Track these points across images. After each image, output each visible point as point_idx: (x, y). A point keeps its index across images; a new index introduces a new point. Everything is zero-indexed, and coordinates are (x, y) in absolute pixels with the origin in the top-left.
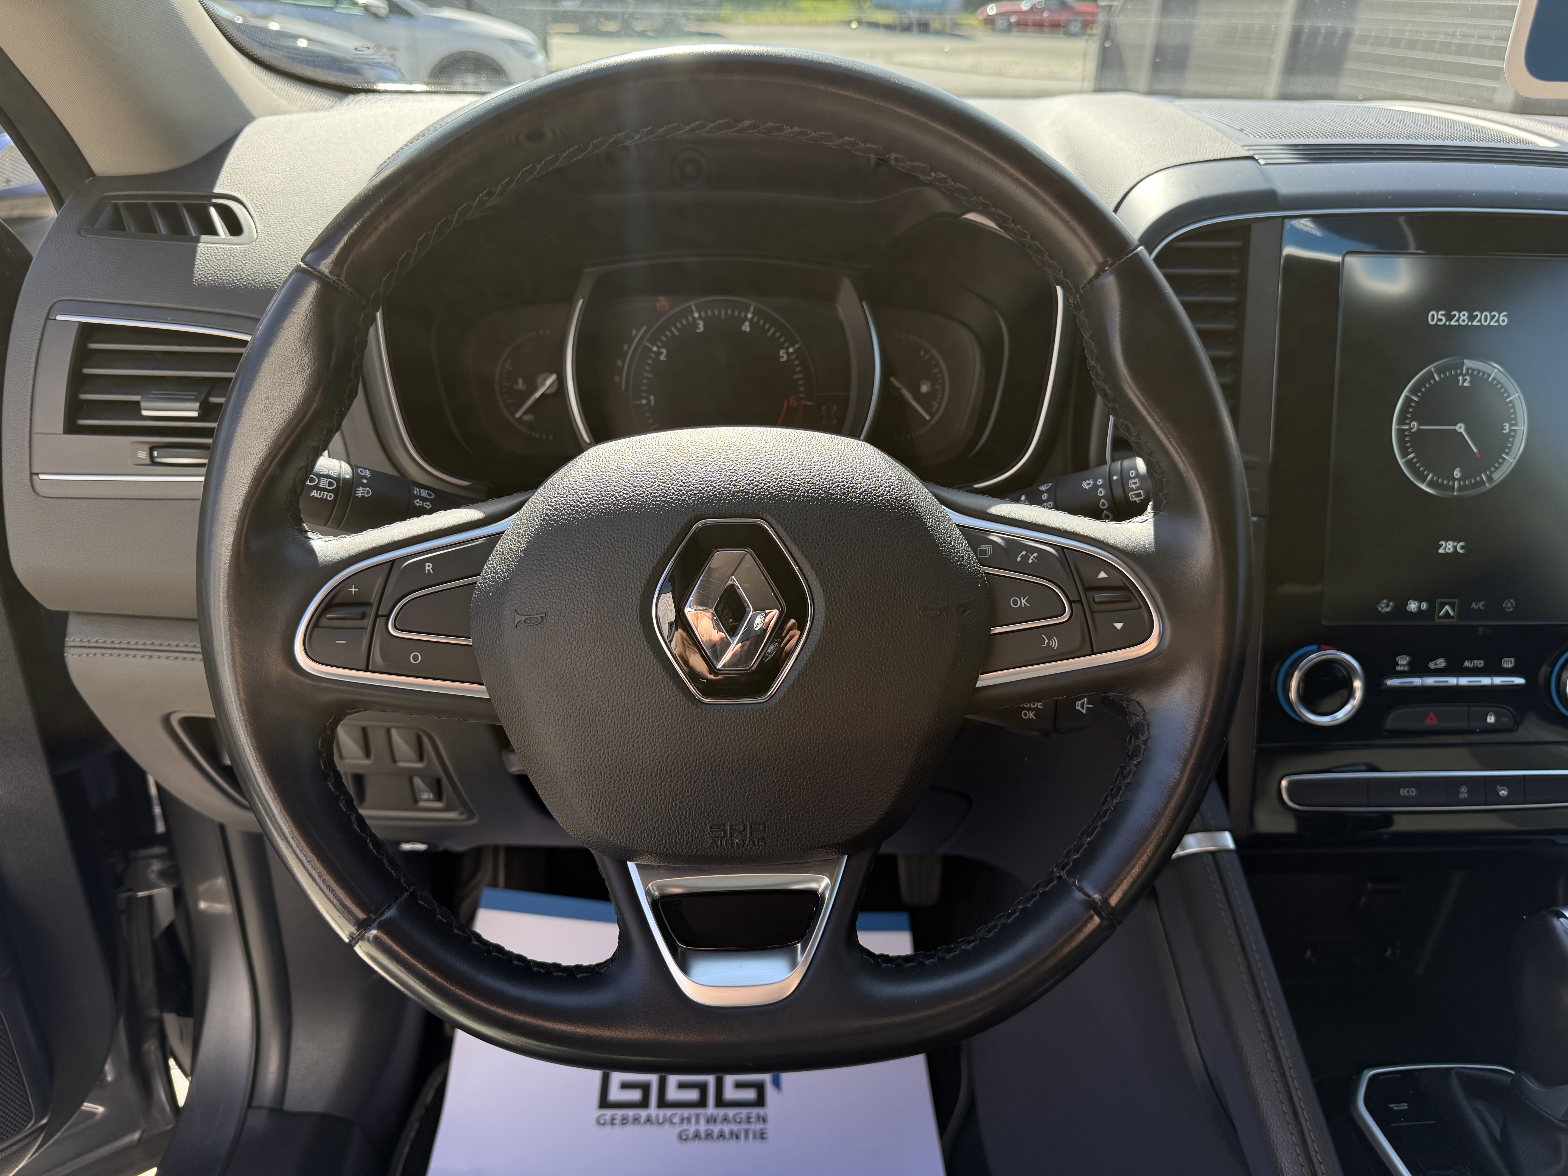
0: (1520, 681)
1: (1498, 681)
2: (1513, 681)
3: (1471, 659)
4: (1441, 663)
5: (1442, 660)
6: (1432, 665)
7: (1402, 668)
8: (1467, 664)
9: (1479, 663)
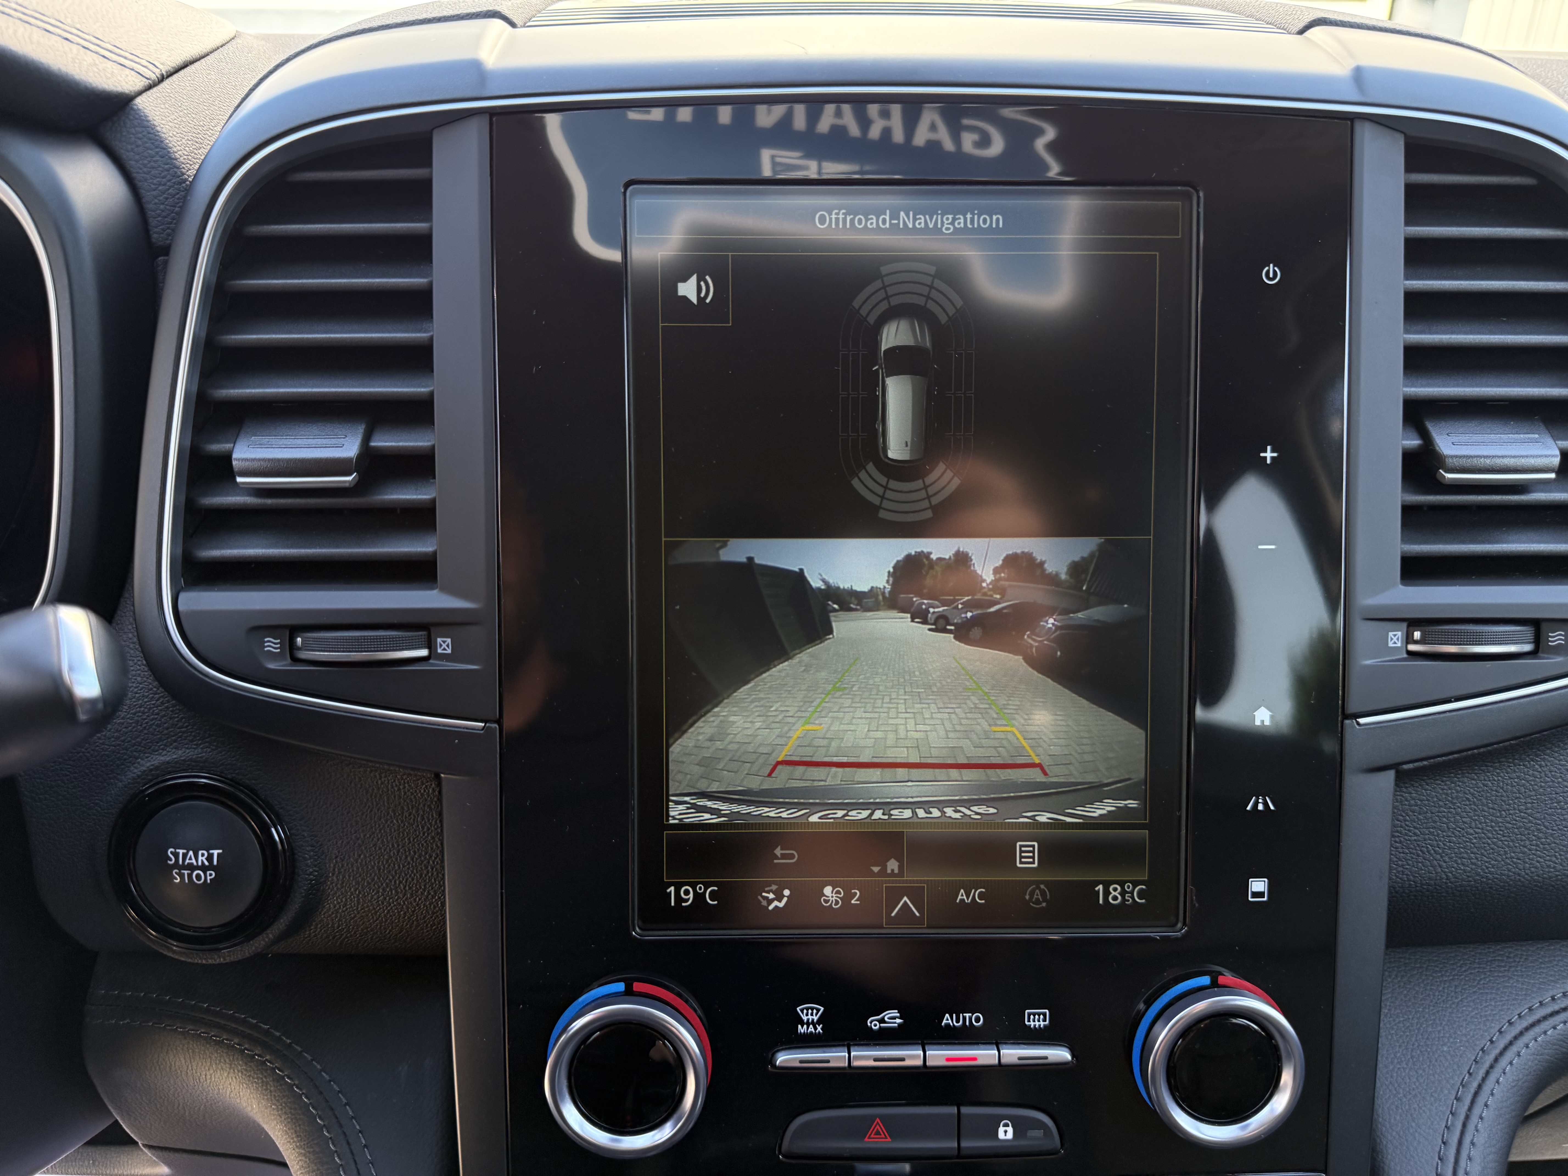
0: (1061, 1054)
1: (1012, 1054)
2: (1046, 1058)
3: (956, 1010)
4: (892, 1018)
5: (895, 1013)
6: (873, 1023)
7: (811, 1029)
8: (947, 1020)
9: (975, 1019)
